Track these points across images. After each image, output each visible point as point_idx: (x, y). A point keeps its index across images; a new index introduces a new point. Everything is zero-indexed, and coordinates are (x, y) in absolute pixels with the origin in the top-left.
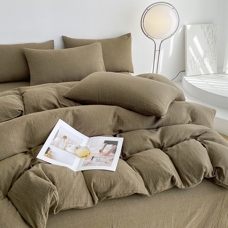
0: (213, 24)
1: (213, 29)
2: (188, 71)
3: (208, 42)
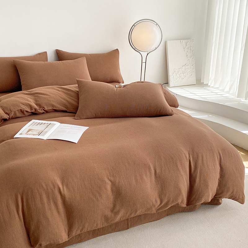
0: (190, 40)
1: (190, 45)
2: (170, 82)
3: (187, 56)
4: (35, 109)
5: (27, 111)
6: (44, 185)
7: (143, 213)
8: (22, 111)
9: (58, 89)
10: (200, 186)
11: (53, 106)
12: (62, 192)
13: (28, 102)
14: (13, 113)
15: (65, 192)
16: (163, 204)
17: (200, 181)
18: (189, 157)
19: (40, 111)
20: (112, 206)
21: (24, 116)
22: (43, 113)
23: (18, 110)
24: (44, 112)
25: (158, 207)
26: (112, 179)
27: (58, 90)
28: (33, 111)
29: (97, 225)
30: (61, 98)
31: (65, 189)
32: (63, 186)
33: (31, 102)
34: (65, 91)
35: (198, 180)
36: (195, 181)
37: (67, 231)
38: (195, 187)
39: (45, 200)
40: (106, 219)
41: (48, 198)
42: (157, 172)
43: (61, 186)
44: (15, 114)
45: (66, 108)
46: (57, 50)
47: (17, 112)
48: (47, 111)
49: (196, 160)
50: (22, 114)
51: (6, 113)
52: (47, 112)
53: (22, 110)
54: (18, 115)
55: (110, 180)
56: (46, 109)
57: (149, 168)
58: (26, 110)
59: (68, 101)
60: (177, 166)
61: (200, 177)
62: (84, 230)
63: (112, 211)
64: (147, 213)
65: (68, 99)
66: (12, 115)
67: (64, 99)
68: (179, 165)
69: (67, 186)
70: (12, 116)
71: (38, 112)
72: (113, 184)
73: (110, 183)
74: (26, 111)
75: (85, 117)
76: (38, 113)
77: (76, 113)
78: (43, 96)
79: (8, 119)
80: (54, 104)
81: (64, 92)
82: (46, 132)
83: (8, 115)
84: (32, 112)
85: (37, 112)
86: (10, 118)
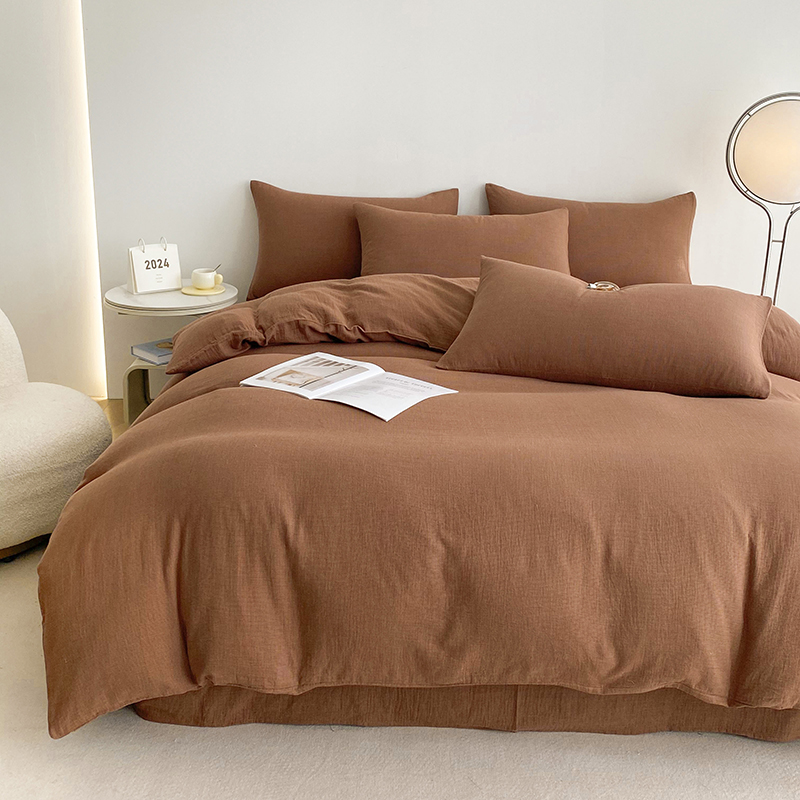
4: (336, 325)
5: (313, 329)
6: (244, 507)
7: (553, 681)
8: (299, 327)
9: (427, 283)
10: (780, 641)
11: (389, 324)
12: (291, 540)
13: (324, 305)
14: (275, 328)
15: (301, 540)
16: (627, 670)
17: (783, 623)
18: (754, 530)
19: (351, 335)
20: (441, 624)
21: (304, 341)
22: (360, 341)
23: (289, 323)
24: (361, 337)
25: (609, 675)
26: (451, 538)
27: (424, 286)
28: (331, 330)
29: (391, 673)
30: (421, 305)
31: (302, 531)
32: (297, 523)
33: (333, 307)
34: (442, 290)
35: (773, 617)
36: (761, 619)
37: (296, 665)
38: (760, 642)
39: (240, 552)
40: (423, 663)
41: (250, 546)
42: (615, 552)
43: (291, 523)
44: (281, 332)
45: (427, 336)
46: (490, 185)
47: (287, 327)
48: (372, 337)
49: (779, 548)
50: (301, 335)
51: (260, 328)
52: (370, 339)
53: (301, 323)
54: (290, 336)
55: (444, 542)
56: (368, 330)
57: (587, 535)
58: (311, 324)
59: (436, 317)
60: (694, 551)
61: (786, 609)
62: (348, 679)
63: (442, 640)
64: (567, 685)
65: (440, 312)
66: (272, 333)
67: (428, 310)
68: (703, 549)
69: (309, 527)
70: (273, 337)
71: (344, 335)
72: (452, 553)
73: (440, 547)
74: (310, 327)
75: (466, 365)
76: (343, 339)
77: (444, 352)
78: (373, 295)
79: (259, 342)
80: (394, 318)
81: (437, 292)
82: (328, 383)
83: (264, 333)
84: (327, 334)
85: (339, 336)
86: (265, 341)
